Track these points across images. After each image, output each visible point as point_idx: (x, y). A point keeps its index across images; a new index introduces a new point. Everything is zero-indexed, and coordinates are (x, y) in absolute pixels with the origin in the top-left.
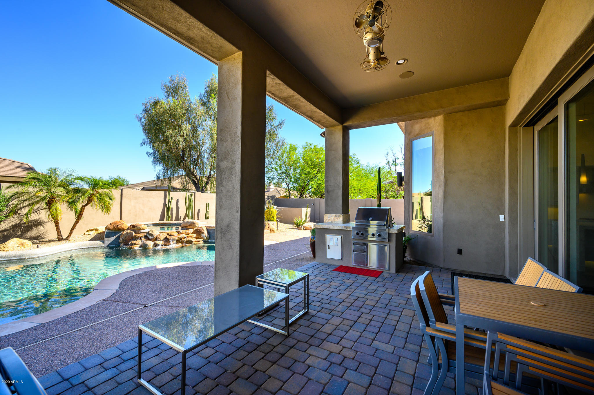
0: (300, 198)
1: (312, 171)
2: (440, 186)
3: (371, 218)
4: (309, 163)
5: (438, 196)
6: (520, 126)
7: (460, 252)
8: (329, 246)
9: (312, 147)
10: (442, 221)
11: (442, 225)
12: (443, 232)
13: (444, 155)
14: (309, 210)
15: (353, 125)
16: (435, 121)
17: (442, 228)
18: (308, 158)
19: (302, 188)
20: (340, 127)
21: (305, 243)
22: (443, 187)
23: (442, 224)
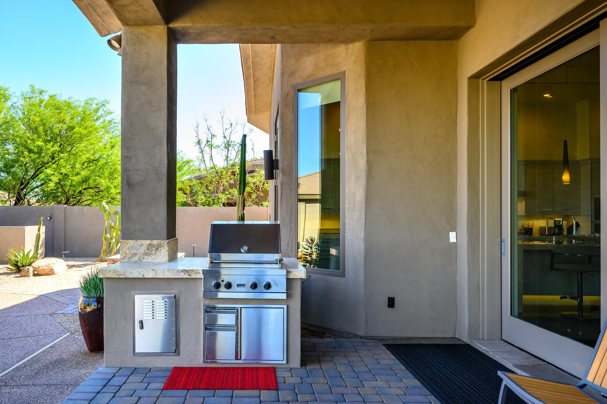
0: (15, 204)
1: (49, 146)
2: (357, 178)
3: (246, 248)
4: (41, 129)
5: (355, 198)
6: (484, 79)
7: (391, 303)
8: (141, 322)
9: (46, 97)
10: (362, 246)
11: (363, 255)
12: (365, 268)
13: (365, 119)
14: (43, 229)
15: (191, 31)
16: (347, 53)
17: (363, 259)
18: (38, 119)
19: (22, 184)
20: (161, 30)
21: (50, 312)
22: (363, 182)
23: (363, 252)
